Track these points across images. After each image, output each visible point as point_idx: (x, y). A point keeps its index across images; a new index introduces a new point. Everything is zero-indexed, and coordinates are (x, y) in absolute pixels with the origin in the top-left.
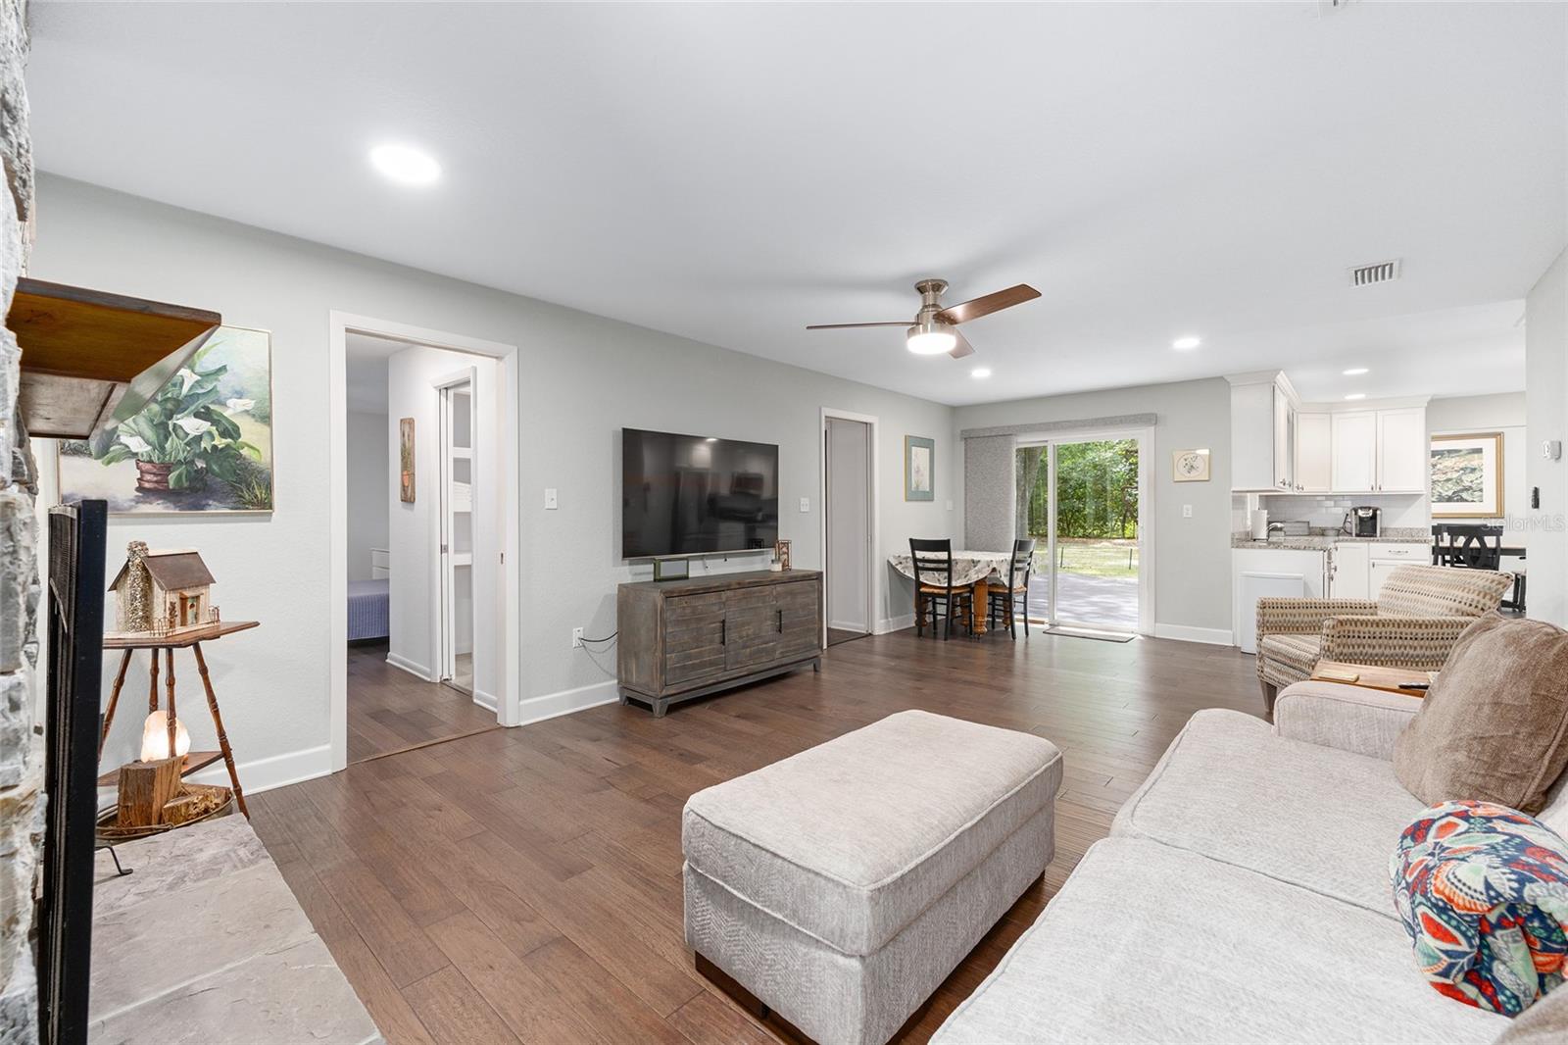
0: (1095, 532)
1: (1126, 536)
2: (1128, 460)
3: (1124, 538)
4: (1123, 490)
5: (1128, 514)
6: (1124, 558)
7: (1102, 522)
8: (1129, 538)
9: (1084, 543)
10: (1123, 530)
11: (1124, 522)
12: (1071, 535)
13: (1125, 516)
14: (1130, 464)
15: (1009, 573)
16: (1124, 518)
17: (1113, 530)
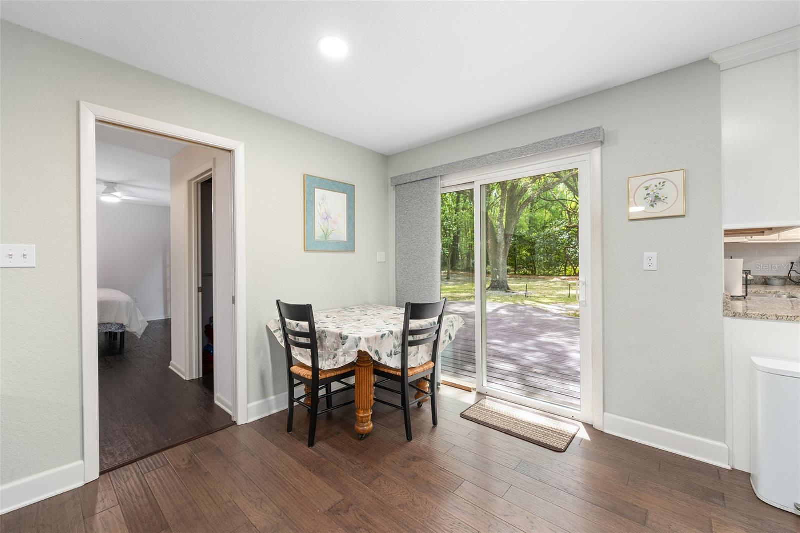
0: (550, 273)
1: (567, 275)
2: (568, 232)
3: (566, 276)
4: (565, 249)
5: (568, 263)
6: (567, 289)
7: (554, 267)
8: (568, 276)
9: (544, 279)
10: (565, 271)
11: (566, 267)
12: (537, 274)
13: (567, 264)
14: (569, 235)
15: (400, 350)
16: (566, 264)
17: (560, 271)
